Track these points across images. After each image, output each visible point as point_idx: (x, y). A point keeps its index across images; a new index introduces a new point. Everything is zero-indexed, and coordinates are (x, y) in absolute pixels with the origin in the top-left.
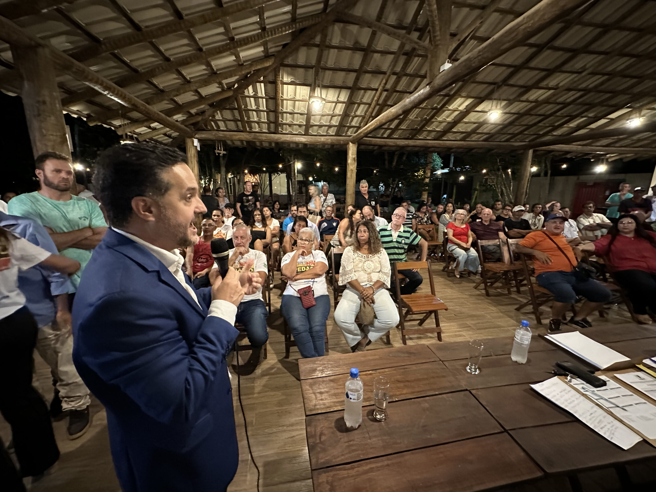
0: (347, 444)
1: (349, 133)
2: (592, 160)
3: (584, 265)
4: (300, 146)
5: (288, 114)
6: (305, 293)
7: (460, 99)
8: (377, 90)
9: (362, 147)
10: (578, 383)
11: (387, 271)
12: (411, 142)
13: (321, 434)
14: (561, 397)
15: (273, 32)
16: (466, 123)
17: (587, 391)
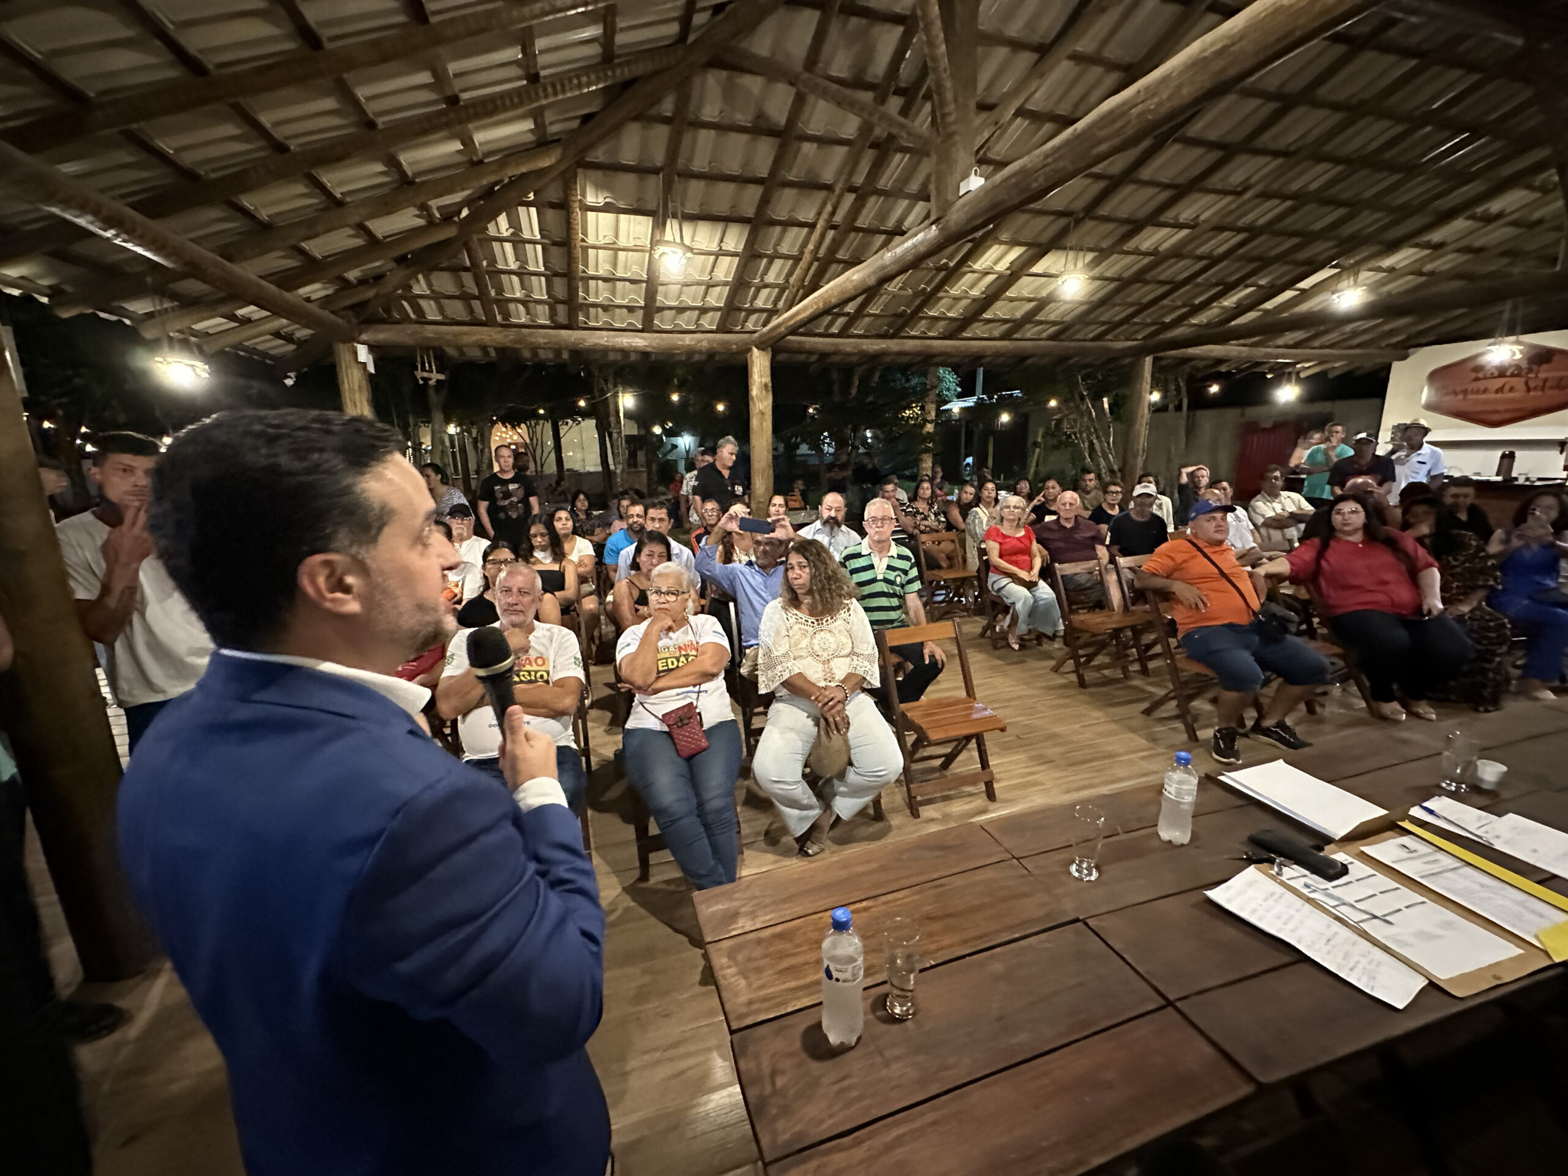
0: (836, 1087)
1: (750, 326)
2: (1269, 376)
3: (1275, 608)
4: (633, 357)
5: (600, 282)
6: (681, 720)
7: (996, 247)
8: (812, 226)
9: (782, 357)
10: (1295, 874)
11: (870, 651)
12: (892, 345)
13: (774, 1074)
14: (1268, 911)
15: (559, 87)
16: (1012, 300)
17: (1314, 891)
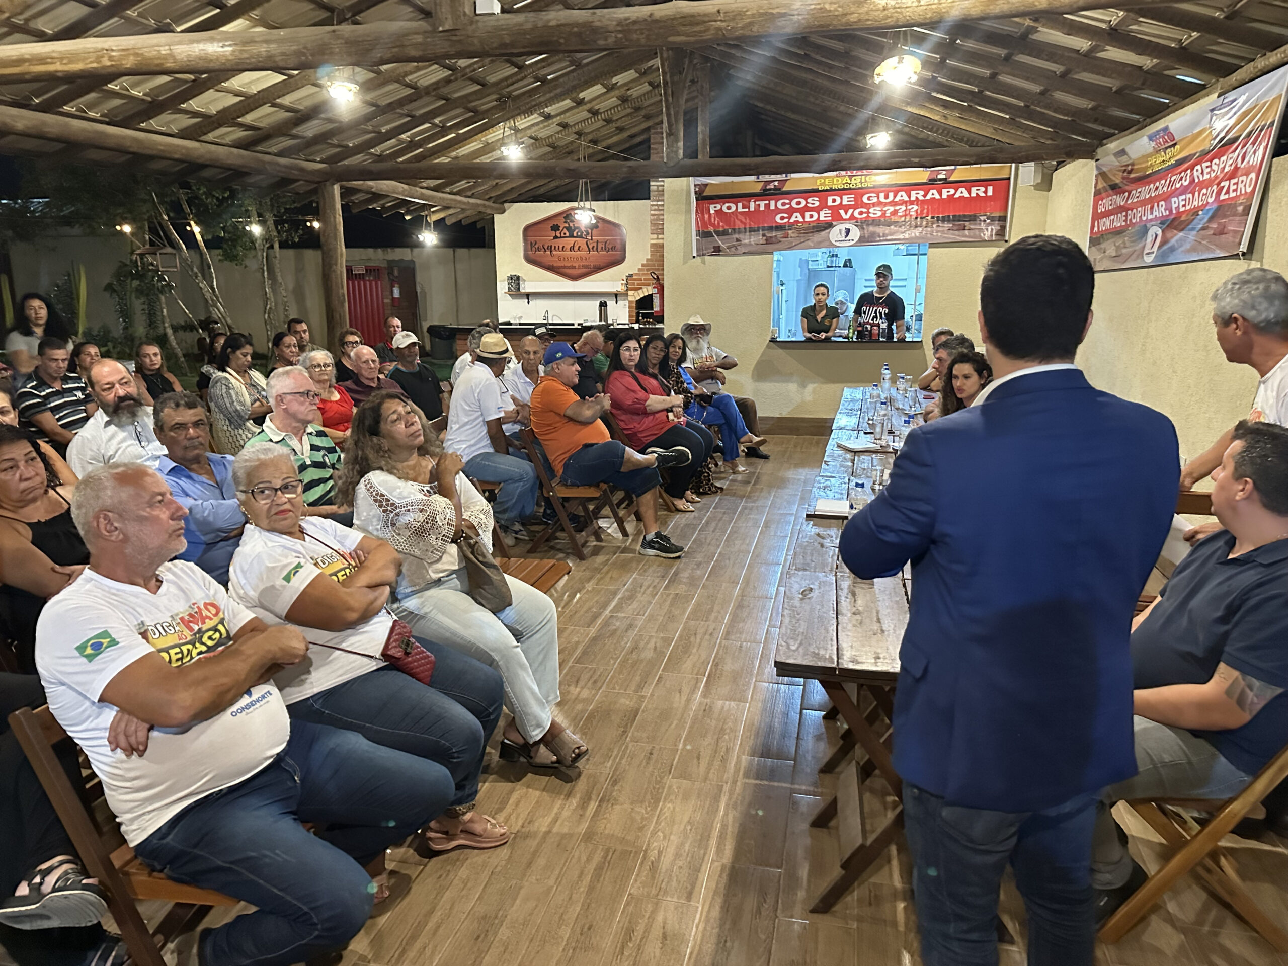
2: (408, 218)
6: (406, 642)
